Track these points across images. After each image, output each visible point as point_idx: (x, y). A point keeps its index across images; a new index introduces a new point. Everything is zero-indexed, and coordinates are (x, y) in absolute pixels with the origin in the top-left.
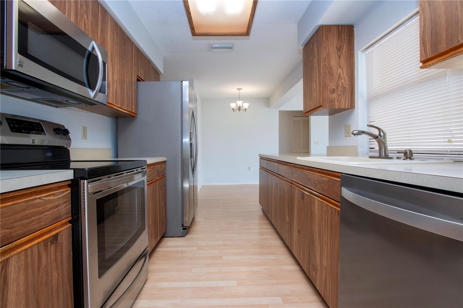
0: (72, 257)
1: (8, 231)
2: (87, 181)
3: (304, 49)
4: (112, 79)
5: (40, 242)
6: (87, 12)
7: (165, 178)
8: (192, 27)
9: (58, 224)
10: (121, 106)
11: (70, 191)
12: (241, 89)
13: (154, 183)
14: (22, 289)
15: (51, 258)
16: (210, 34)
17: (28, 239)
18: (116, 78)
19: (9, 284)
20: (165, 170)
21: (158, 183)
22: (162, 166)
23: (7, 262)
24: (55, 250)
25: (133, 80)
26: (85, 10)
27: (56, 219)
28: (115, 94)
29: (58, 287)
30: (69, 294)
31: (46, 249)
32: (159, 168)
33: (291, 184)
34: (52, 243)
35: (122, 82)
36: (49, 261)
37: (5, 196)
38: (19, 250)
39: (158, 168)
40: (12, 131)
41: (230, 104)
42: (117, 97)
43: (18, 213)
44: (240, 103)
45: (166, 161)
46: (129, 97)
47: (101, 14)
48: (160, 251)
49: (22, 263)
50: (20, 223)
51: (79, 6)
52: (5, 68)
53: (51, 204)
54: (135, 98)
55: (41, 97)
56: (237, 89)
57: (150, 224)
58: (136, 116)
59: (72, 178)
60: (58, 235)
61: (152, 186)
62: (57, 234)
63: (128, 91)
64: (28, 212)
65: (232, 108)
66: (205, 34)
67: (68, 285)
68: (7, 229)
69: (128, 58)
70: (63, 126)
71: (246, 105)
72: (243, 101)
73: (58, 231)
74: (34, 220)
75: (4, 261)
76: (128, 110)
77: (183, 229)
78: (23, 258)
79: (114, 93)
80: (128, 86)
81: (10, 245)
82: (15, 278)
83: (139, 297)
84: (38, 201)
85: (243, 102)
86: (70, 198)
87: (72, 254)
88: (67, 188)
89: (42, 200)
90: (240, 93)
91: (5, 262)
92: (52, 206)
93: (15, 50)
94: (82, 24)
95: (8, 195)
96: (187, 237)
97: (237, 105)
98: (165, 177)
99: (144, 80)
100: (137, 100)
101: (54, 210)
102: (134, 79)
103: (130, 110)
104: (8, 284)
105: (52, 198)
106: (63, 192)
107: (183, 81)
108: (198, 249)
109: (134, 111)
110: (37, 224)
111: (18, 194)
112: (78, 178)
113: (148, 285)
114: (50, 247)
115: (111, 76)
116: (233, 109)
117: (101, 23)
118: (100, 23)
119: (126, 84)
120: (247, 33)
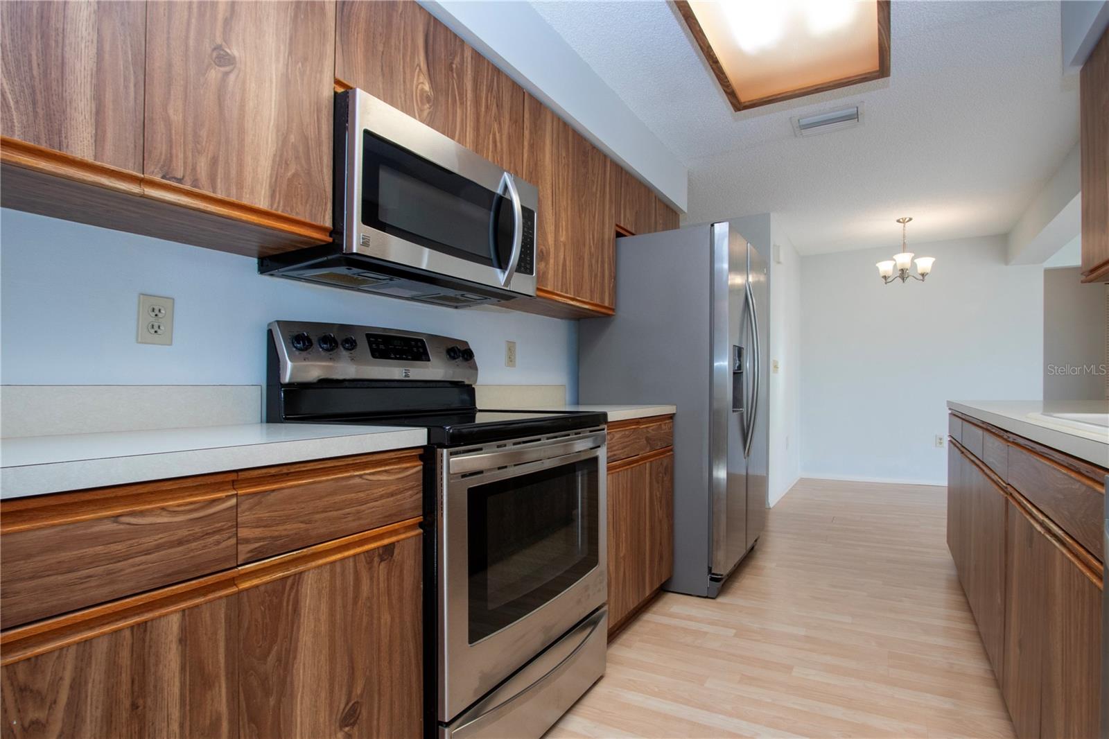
0: (421, 593)
1: (302, 526)
2: (447, 451)
3: (1083, 71)
4: (555, 241)
5: (359, 554)
6: (498, 119)
7: (672, 454)
8: (728, 91)
9: (395, 526)
10: (574, 295)
11: (421, 467)
12: (910, 219)
13: (635, 465)
14: (324, 628)
15: (378, 584)
16: (779, 96)
17: (337, 545)
18: (563, 239)
19: (302, 614)
20: (671, 434)
21: (648, 465)
22: (663, 426)
23: (299, 578)
24: (388, 573)
25: (606, 237)
26: (495, 114)
27: (389, 518)
28: (560, 271)
29: (390, 641)
30: (413, 661)
31: (370, 569)
32: (652, 430)
33: (1006, 495)
34: (382, 560)
35: (577, 244)
36: (375, 591)
37: (299, 467)
38: (321, 562)
39: (650, 430)
40: (374, 356)
41: (877, 265)
42: (566, 278)
43: (321, 498)
44: (904, 259)
45: (674, 414)
46: (596, 275)
47: (530, 114)
48: (648, 622)
49: (324, 585)
50: (323, 515)
51: (483, 109)
52: (344, 252)
53: (383, 489)
54: (610, 275)
55: (420, 293)
56: (898, 221)
57: (622, 555)
58: (614, 314)
59: (425, 443)
60: (394, 547)
61: (629, 470)
62: (393, 544)
63: (594, 262)
64: (338, 498)
65: (882, 274)
66: (765, 100)
67: (411, 643)
68: (302, 522)
69: (594, 190)
70: (466, 343)
71: (925, 263)
72: (913, 252)
73: (393, 539)
74: (349, 514)
75: (295, 574)
76: (592, 302)
77: (712, 579)
78: (326, 575)
79: (558, 270)
80: (593, 249)
81: (305, 550)
82: (312, 607)
83: (574, 709)
84: (358, 480)
85: (913, 255)
86: (422, 481)
87: (422, 586)
88: (416, 461)
89: (364, 479)
90: (906, 232)
91: (297, 576)
92: (383, 492)
93: (358, 220)
94: (488, 144)
95: (304, 467)
96: (720, 600)
97: (895, 265)
98: (671, 450)
99: (633, 231)
100: (615, 277)
101: (388, 499)
102: (609, 233)
103: (598, 303)
104: (300, 615)
105: (383, 477)
106: (407, 468)
107: (715, 225)
108: (736, 635)
109: (606, 304)
110: (354, 520)
111: (321, 466)
112: (435, 444)
113: (600, 689)
114: (377, 566)
115: (553, 235)
116: (885, 277)
117: (531, 133)
118: (527, 133)
119: (587, 247)
120: (884, 70)
